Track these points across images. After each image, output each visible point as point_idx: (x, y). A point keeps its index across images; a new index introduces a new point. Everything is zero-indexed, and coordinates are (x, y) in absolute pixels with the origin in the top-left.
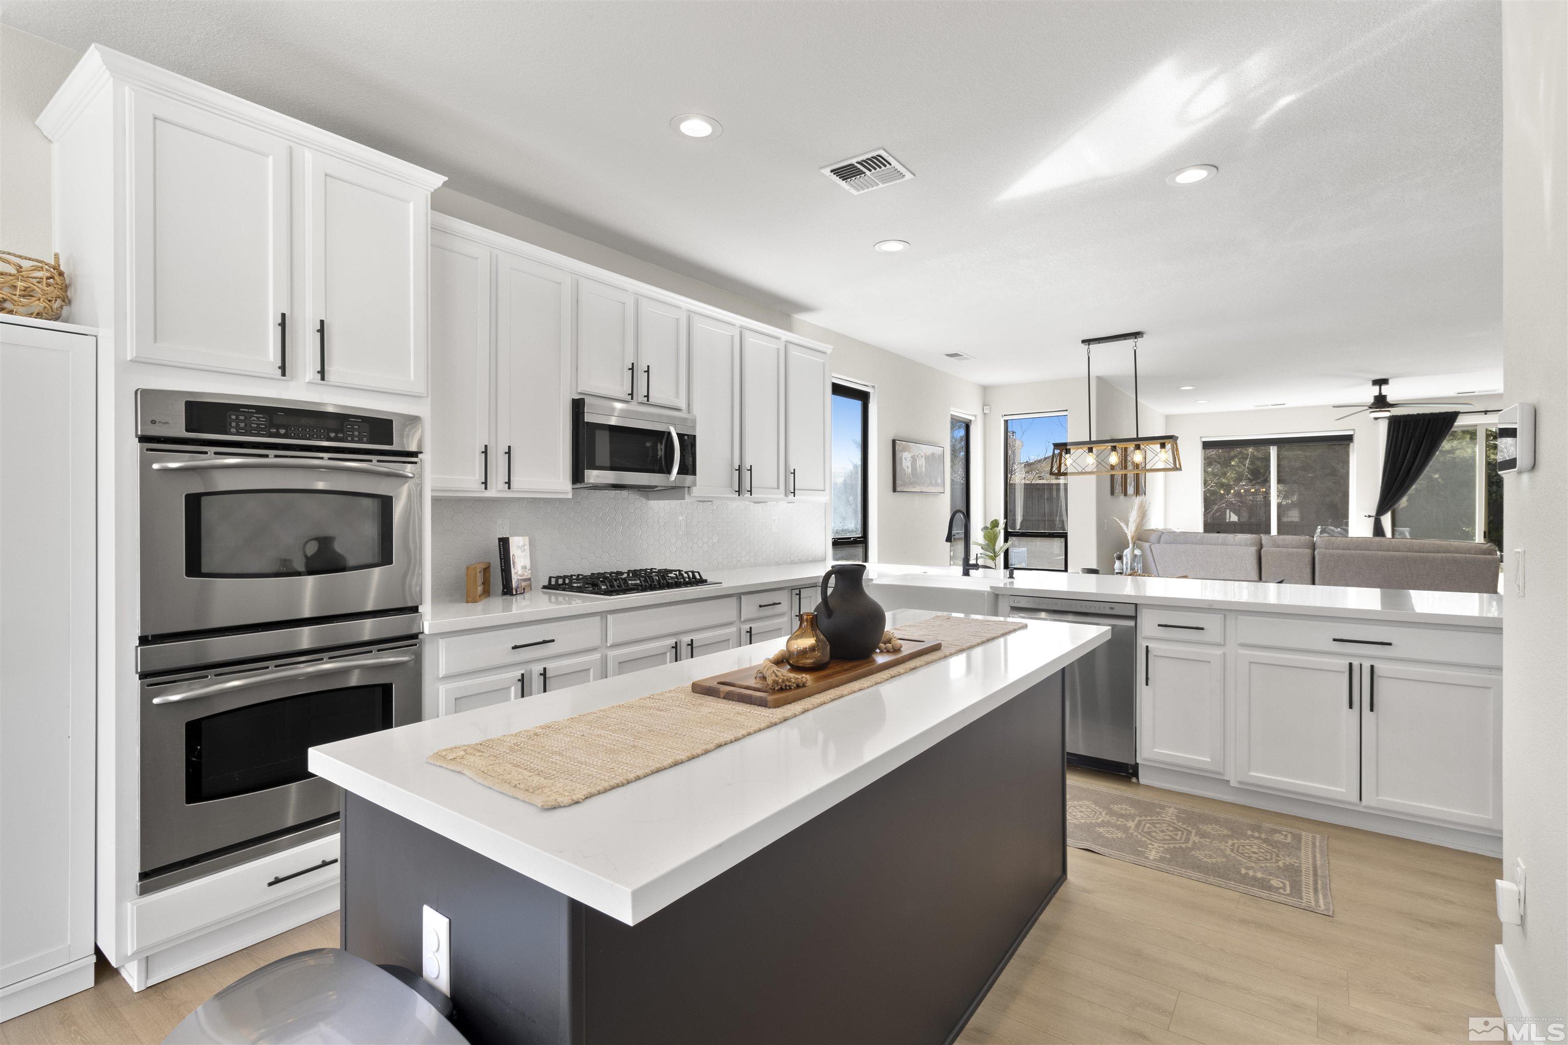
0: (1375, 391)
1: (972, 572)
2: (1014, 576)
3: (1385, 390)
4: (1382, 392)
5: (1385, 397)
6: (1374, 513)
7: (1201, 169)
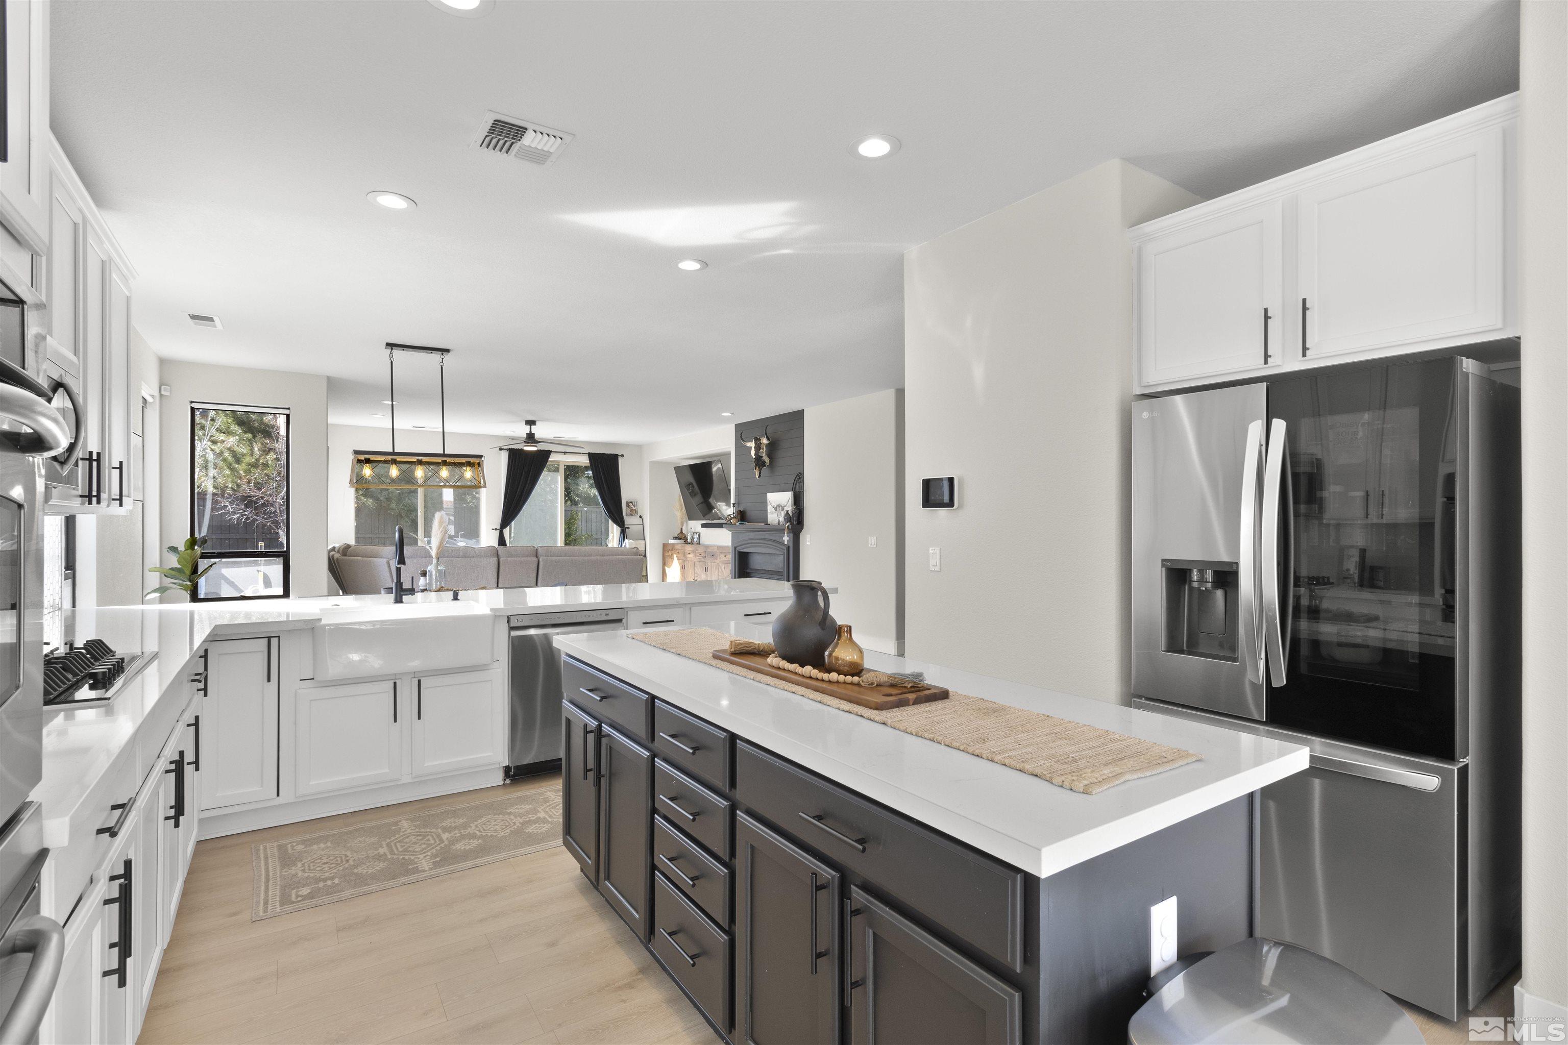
0: (527, 429)
1: (405, 598)
2: (458, 598)
3: (534, 429)
4: (532, 430)
5: (534, 434)
6: (498, 527)
7: (696, 262)
